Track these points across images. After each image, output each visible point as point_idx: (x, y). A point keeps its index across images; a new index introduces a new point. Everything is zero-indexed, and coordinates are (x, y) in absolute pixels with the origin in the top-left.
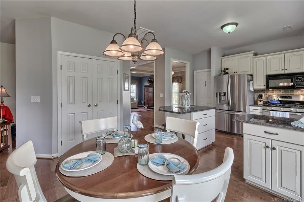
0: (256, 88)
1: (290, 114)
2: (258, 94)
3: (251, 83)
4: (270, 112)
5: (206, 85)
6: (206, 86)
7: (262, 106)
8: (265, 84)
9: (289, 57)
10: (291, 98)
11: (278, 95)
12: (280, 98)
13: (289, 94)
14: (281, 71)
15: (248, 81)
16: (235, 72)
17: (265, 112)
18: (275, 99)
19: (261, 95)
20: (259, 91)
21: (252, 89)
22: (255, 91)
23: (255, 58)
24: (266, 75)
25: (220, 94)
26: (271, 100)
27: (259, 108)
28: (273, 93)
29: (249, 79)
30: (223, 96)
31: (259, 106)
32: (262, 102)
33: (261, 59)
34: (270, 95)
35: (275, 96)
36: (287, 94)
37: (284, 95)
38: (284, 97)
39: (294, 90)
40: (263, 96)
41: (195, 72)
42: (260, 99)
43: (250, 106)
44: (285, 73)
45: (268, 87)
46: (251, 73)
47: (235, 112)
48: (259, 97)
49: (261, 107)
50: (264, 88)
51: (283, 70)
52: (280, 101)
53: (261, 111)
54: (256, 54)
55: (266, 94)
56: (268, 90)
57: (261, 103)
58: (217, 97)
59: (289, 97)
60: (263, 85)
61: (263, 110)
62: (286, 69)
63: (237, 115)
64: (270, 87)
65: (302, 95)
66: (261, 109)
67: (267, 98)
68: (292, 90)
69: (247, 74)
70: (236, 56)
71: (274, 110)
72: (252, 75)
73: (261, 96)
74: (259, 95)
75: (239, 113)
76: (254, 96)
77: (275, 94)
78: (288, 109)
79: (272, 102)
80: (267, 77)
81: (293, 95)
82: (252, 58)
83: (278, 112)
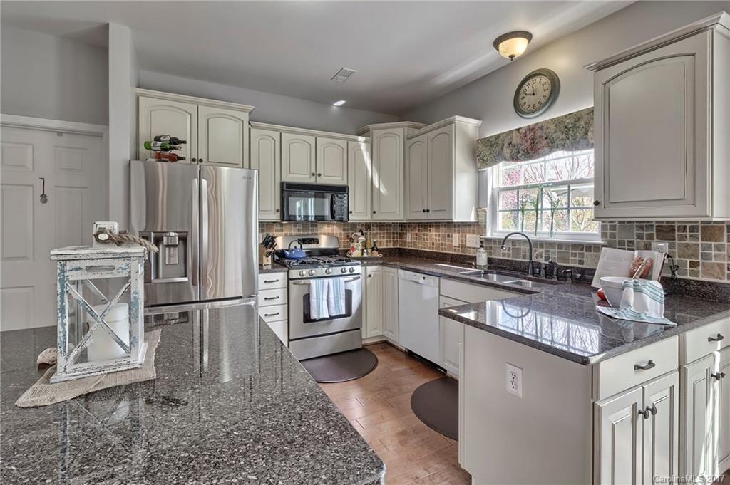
0: (264, 217)
1: (344, 281)
4: (309, 284)
5: (44, 195)
6: (44, 202)
8: (279, 208)
9: (323, 148)
10: (318, 243)
11: (291, 235)
13: (310, 233)
14: (310, 178)
16: (193, 160)
17: (295, 284)
18: (295, 247)
23: (255, 127)
24: (282, 183)
26: (288, 250)
27: (278, 276)
32: (270, 257)
33: (268, 137)
36: (306, 233)
37: (300, 235)
38: (305, 241)
44: (314, 183)
45: (282, 216)
49: (286, 273)
50: (276, 217)
51: (313, 175)
56: (282, 223)
57: (267, 262)
59: (313, 239)
60: (276, 209)
61: (289, 279)
62: (320, 175)
64: (292, 216)
66: (283, 279)
70: (197, 103)
71: (317, 276)
79: (292, 257)
80: (285, 189)
81: (316, 234)
82: (246, 126)
83: (326, 280)
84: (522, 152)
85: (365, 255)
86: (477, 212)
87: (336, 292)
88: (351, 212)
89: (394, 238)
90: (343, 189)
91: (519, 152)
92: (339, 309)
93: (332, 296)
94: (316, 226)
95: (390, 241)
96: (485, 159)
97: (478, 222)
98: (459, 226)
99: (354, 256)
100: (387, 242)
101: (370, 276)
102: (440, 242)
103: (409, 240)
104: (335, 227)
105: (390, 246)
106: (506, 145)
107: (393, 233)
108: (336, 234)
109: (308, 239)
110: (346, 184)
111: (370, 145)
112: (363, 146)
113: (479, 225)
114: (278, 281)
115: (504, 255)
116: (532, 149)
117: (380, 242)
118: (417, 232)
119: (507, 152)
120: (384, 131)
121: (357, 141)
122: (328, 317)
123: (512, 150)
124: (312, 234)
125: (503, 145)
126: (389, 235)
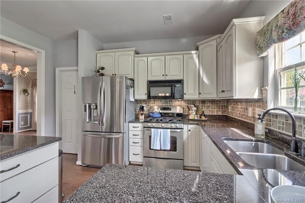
0: (137, 97)
1: (171, 131)
2: (139, 105)
3: (131, 90)
4: (151, 131)
5: (75, 91)
6: (75, 93)
7: (143, 122)
8: (147, 93)
9: (169, 61)
10: (171, 110)
11: (159, 106)
12: (161, 110)
13: (169, 105)
14: (162, 77)
15: (127, 88)
16: (113, 75)
17: (146, 130)
18: (156, 112)
19: (142, 106)
20: (140, 101)
21: (132, 99)
22: (137, 101)
23: (136, 57)
24: (148, 81)
25: (90, 107)
26: (152, 113)
27: (140, 125)
28: (154, 103)
29: (129, 84)
30: (95, 109)
31: (140, 122)
32: (143, 116)
33: (142, 60)
34: (151, 106)
35: (156, 108)
36: (166, 105)
37: (163, 106)
38: (164, 109)
39: (173, 101)
40: (145, 108)
41: (57, 70)
42: (142, 112)
43: (129, 122)
44: (165, 80)
45: (149, 97)
46: (132, 77)
47: (113, 134)
48: (140, 109)
49: (142, 124)
50: (145, 97)
51: (163, 75)
52: (160, 113)
53: (141, 129)
54: (137, 53)
55: (148, 105)
56: (149, 100)
57: (142, 118)
58: (85, 111)
59: (168, 108)
60: (144, 93)
61: (144, 127)
62: (167, 75)
63: (115, 138)
64: (152, 96)
65: (179, 106)
66: (141, 127)
67: (148, 110)
68: (171, 100)
69: (126, 77)
70: (115, 52)
71: (155, 127)
72: (133, 80)
73: (142, 108)
74: (140, 107)
75: (118, 135)
76: (135, 108)
77: (156, 105)
78: (169, 125)
79: (153, 116)
80: (149, 84)
81: (172, 106)
82: (133, 57)
83: (159, 130)
84: (285, 31)
85: (196, 118)
86: (262, 90)
87: (164, 137)
88: (185, 94)
89: (222, 109)
90: (180, 82)
91: (283, 32)
92: (165, 146)
93: (162, 138)
94: (172, 101)
95: (220, 111)
96: (261, 46)
97: (262, 99)
98: (252, 102)
99: (190, 118)
100: (217, 111)
101: (190, 130)
102: (243, 113)
103: (230, 110)
104: (182, 102)
105: (220, 113)
106: (273, 29)
107: (222, 106)
108: (184, 106)
109: (165, 108)
110: (182, 78)
111: (198, 55)
112: (195, 56)
113: (263, 101)
114: (139, 127)
115: (279, 128)
116: (293, 25)
117: (212, 111)
118: (233, 106)
119: (275, 35)
120: (206, 44)
121: (191, 54)
122: (159, 149)
123: (278, 32)
124: (169, 106)
125: (272, 30)
126: (219, 107)
